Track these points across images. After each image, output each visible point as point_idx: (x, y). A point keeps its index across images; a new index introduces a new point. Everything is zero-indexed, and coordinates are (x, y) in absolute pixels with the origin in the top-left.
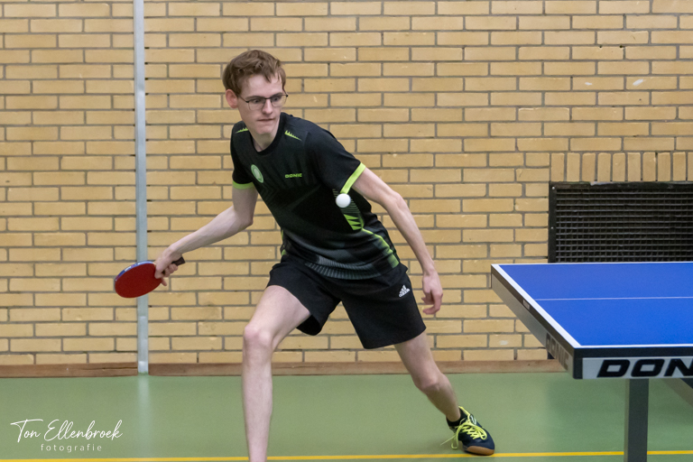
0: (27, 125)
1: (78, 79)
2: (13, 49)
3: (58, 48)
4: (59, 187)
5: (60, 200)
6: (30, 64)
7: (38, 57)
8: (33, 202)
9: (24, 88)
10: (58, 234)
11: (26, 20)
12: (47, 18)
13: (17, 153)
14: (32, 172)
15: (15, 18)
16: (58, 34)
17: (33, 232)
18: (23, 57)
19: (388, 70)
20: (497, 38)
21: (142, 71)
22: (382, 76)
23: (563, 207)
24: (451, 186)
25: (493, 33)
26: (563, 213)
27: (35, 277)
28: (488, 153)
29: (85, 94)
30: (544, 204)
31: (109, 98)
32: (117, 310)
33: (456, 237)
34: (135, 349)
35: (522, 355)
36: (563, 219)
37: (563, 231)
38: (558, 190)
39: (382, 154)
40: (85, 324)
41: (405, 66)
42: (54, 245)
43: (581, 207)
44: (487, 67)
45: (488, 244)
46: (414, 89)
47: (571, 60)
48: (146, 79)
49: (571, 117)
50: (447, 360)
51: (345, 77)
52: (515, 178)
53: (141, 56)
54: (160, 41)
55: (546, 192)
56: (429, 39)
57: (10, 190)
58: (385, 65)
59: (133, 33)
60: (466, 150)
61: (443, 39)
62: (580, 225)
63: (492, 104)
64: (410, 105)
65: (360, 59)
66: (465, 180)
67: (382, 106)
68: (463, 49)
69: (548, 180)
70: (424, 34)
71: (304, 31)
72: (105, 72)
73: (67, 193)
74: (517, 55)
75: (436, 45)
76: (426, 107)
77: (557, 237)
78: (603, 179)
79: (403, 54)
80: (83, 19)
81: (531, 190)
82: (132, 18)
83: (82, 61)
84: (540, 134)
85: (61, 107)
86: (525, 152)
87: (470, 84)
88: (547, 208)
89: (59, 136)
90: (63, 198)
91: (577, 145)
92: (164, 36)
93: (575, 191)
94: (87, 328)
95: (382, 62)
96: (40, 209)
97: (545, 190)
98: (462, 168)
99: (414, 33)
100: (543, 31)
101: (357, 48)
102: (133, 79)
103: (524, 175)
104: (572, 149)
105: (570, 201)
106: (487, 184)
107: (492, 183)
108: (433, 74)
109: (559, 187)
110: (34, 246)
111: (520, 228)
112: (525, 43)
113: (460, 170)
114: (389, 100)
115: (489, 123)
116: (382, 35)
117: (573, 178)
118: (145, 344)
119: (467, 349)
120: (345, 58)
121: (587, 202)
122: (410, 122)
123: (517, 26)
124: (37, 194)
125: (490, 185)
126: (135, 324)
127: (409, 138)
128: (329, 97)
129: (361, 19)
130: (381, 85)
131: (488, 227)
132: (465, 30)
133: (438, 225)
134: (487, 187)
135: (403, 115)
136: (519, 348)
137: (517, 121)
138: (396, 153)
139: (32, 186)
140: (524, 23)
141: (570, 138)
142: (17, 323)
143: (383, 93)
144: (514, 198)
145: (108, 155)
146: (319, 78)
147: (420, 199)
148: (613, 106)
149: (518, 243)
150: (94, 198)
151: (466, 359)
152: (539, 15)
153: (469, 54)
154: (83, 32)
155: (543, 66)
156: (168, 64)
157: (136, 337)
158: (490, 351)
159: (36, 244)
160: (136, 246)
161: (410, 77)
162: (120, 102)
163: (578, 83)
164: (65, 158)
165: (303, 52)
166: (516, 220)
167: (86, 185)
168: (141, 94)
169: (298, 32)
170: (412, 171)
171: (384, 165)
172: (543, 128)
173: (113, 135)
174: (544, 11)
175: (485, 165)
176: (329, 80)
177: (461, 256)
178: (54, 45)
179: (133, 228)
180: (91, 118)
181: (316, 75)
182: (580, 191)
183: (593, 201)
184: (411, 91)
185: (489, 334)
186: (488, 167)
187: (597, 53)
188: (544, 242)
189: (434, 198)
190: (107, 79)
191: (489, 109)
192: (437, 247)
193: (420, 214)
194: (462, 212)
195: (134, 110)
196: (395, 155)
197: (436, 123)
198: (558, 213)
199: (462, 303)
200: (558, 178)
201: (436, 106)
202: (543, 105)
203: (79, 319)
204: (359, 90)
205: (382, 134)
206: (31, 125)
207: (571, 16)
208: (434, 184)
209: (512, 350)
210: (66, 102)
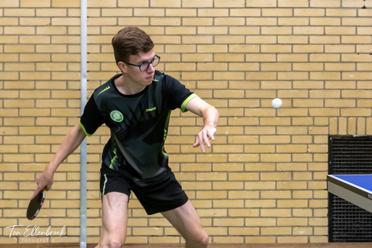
0: (16, 99)
1: (48, 71)
2: (8, 53)
3: (35, 53)
4: (35, 136)
5: (35, 144)
6: (19, 62)
7: (23, 58)
8: (19, 145)
9: (15, 76)
10: (34, 164)
11: (17, 37)
12: (30, 35)
13: (10, 115)
14: (18, 126)
15: (11, 35)
16: (35, 44)
17: (18, 163)
18: (15, 58)
19: (232, 67)
20: (296, 49)
21: (85, 67)
22: (228, 71)
23: (337, 150)
24: (269, 137)
25: (294, 46)
26: (337, 154)
27: (19, 190)
28: (291, 117)
29: (51, 80)
30: (326, 148)
31: (65, 82)
32: (68, 211)
33: (273, 168)
34: (78, 234)
35: (313, 240)
36: (337, 157)
37: (337, 164)
38: (334, 140)
39: (228, 117)
40: (48, 219)
41: (242, 65)
42: (30, 170)
43: (348, 150)
44: (291, 65)
45: (292, 172)
46: (247, 78)
47: (341, 62)
48: (88, 71)
49: (341, 96)
50: (267, 242)
51: (206, 71)
52: (308, 132)
53: (85, 58)
54: (96, 49)
55: (327, 141)
56: (256, 49)
57: (5, 137)
58: (230, 64)
59: (80, 44)
60: (278, 115)
61: (264, 49)
62: (347, 161)
63: (294, 87)
64: (244, 88)
65: (215, 60)
66: (278, 133)
67: (228, 88)
68: (277, 55)
69: (327, 133)
70: (253, 46)
71: (182, 44)
72: (63, 67)
73: (39, 139)
74: (309, 58)
75: (260, 53)
76: (254, 90)
77: (334, 168)
78: (361, 133)
79: (240, 58)
80: (51, 36)
81: (317, 140)
82: (80, 35)
83: (49, 60)
84: (322, 106)
85: (37, 88)
86: (314, 117)
87: (281, 76)
88: (327, 150)
89: (35, 105)
90: (37, 142)
91: (345, 113)
92: (99, 46)
93: (344, 140)
94: (50, 221)
95: (228, 62)
96: (23, 149)
97: (326, 140)
98: (276, 126)
99: (247, 45)
100: (324, 44)
101: (213, 54)
102: (80, 72)
103: (314, 131)
104: (342, 115)
105: (341, 147)
106: (291, 136)
107: (294, 135)
108: (258, 70)
109: (334, 138)
110: (19, 172)
111: (311, 162)
112: (313, 52)
113: (275, 127)
114: (233, 85)
115: (292, 99)
116: (228, 46)
117: (343, 132)
118: (85, 231)
119: (279, 236)
120: (206, 60)
121: (351, 147)
122: (245, 98)
123: (309, 41)
124: (21, 140)
125: (293, 136)
126: (79, 219)
127: (244, 108)
128: (197, 83)
129: (216, 37)
130: (227, 76)
131: (292, 162)
132: (277, 43)
133: (262, 160)
134: (291, 137)
135: (240, 94)
136: (311, 236)
137: (309, 98)
138: (237, 117)
139: (19, 135)
140: (313, 40)
141: (340, 108)
142: (7, 218)
143: (228, 81)
144: (307, 144)
145: (63, 117)
146: (191, 71)
147: (251, 144)
148: (366, 90)
149: (310, 171)
150: (55, 143)
151: (279, 242)
152: (322, 35)
153: (280, 58)
154: (51, 44)
155: (324, 65)
156: (101, 63)
157: (79, 227)
158: (293, 237)
159: (20, 170)
160: (80, 172)
161: (245, 72)
162: (72, 85)
163: (345, 76)
164: (38, 118)
165: (181, 56)
166: (308, 158)
167: (51, 134)
168: (84, 81)
169: (178, 44)
170: (246, 127)
171: (229, 124)
172: (324, 103)
173: (67, 105)
174: (324, 33)
175: (290, 124)
176: (196, 73)
177: (275, 179)
178: (33, 51)
179: (78, 161)
180: (55, 94)
181: (189, 69)
182: (346, 140)
183: (355, 147)
184: (245, 80)
185: (292, 227)
186: (292, 125)
187: (356, 58)
188: (325, 171)
189: (259, 144)
190: (64, 71)
191: (292, 91)
192: (261, 174)
193: (251, 153)
194: (276, 153)
195: (80, 90)
196: (236, 118)
197: (260, 99)
198: (334, 154)
199: (276, 208)
200: (333, 132)
201: (260, 89)
202: (324, 89)
203: (45, 216)
204: (215, 79)
205: (228, 105)
206: (18, 98)
207: (341, 36)
208: (259, 135)
209: (307, 237)
210: (39, 85)
